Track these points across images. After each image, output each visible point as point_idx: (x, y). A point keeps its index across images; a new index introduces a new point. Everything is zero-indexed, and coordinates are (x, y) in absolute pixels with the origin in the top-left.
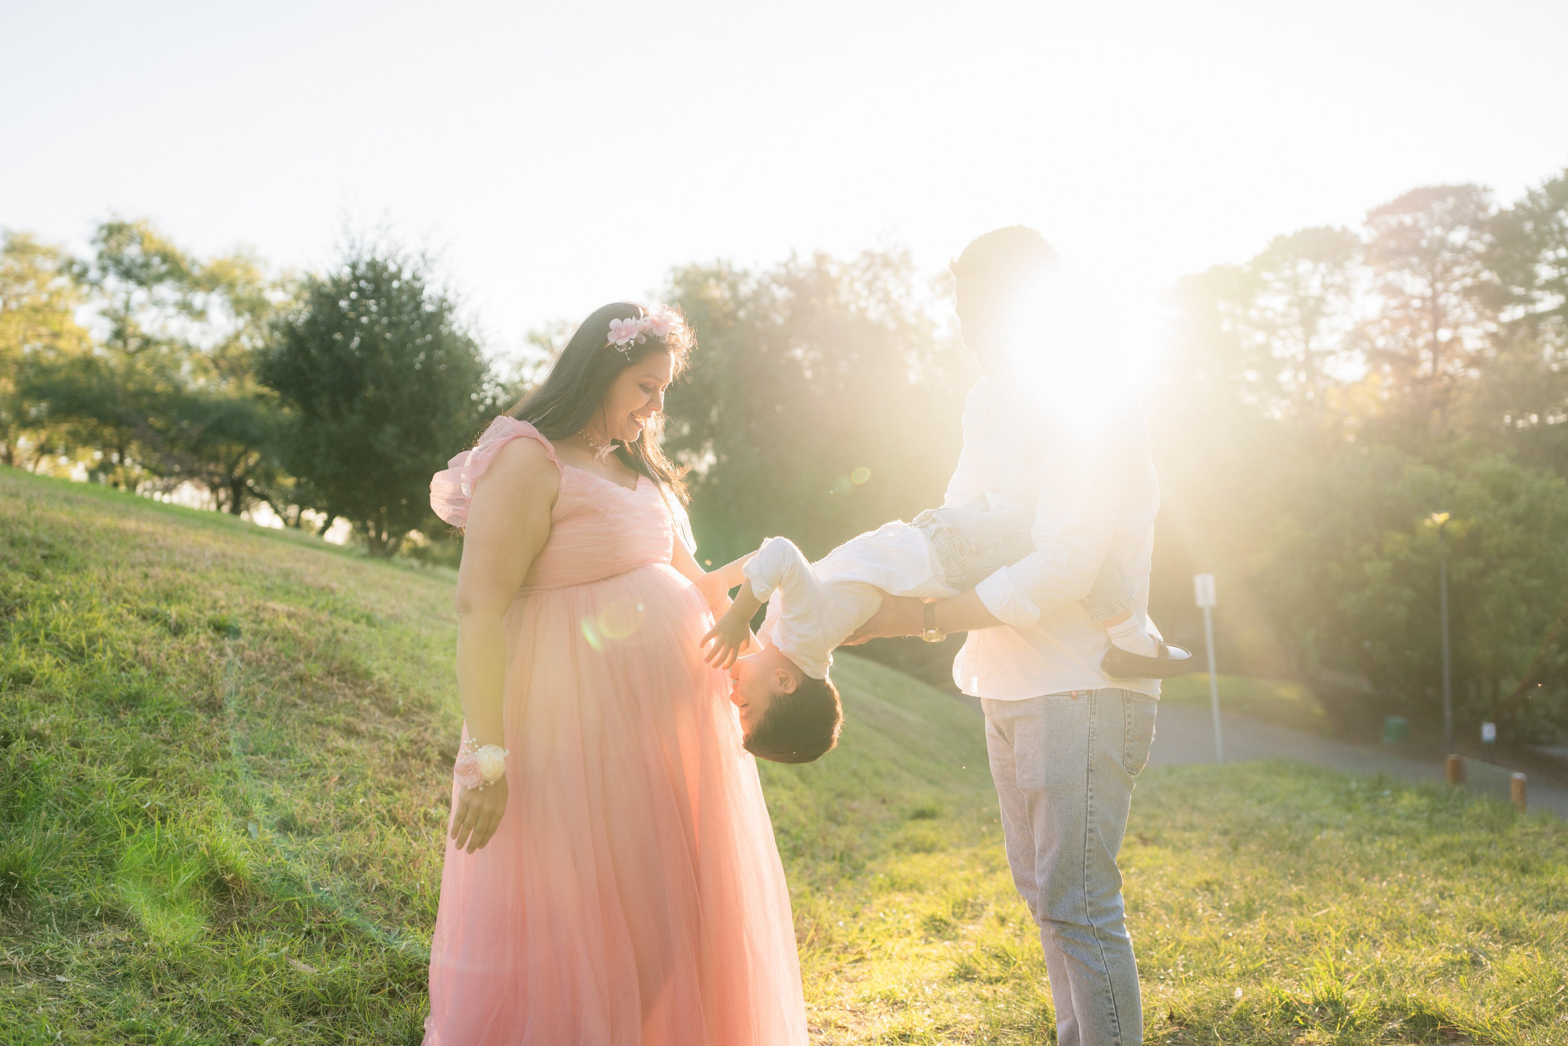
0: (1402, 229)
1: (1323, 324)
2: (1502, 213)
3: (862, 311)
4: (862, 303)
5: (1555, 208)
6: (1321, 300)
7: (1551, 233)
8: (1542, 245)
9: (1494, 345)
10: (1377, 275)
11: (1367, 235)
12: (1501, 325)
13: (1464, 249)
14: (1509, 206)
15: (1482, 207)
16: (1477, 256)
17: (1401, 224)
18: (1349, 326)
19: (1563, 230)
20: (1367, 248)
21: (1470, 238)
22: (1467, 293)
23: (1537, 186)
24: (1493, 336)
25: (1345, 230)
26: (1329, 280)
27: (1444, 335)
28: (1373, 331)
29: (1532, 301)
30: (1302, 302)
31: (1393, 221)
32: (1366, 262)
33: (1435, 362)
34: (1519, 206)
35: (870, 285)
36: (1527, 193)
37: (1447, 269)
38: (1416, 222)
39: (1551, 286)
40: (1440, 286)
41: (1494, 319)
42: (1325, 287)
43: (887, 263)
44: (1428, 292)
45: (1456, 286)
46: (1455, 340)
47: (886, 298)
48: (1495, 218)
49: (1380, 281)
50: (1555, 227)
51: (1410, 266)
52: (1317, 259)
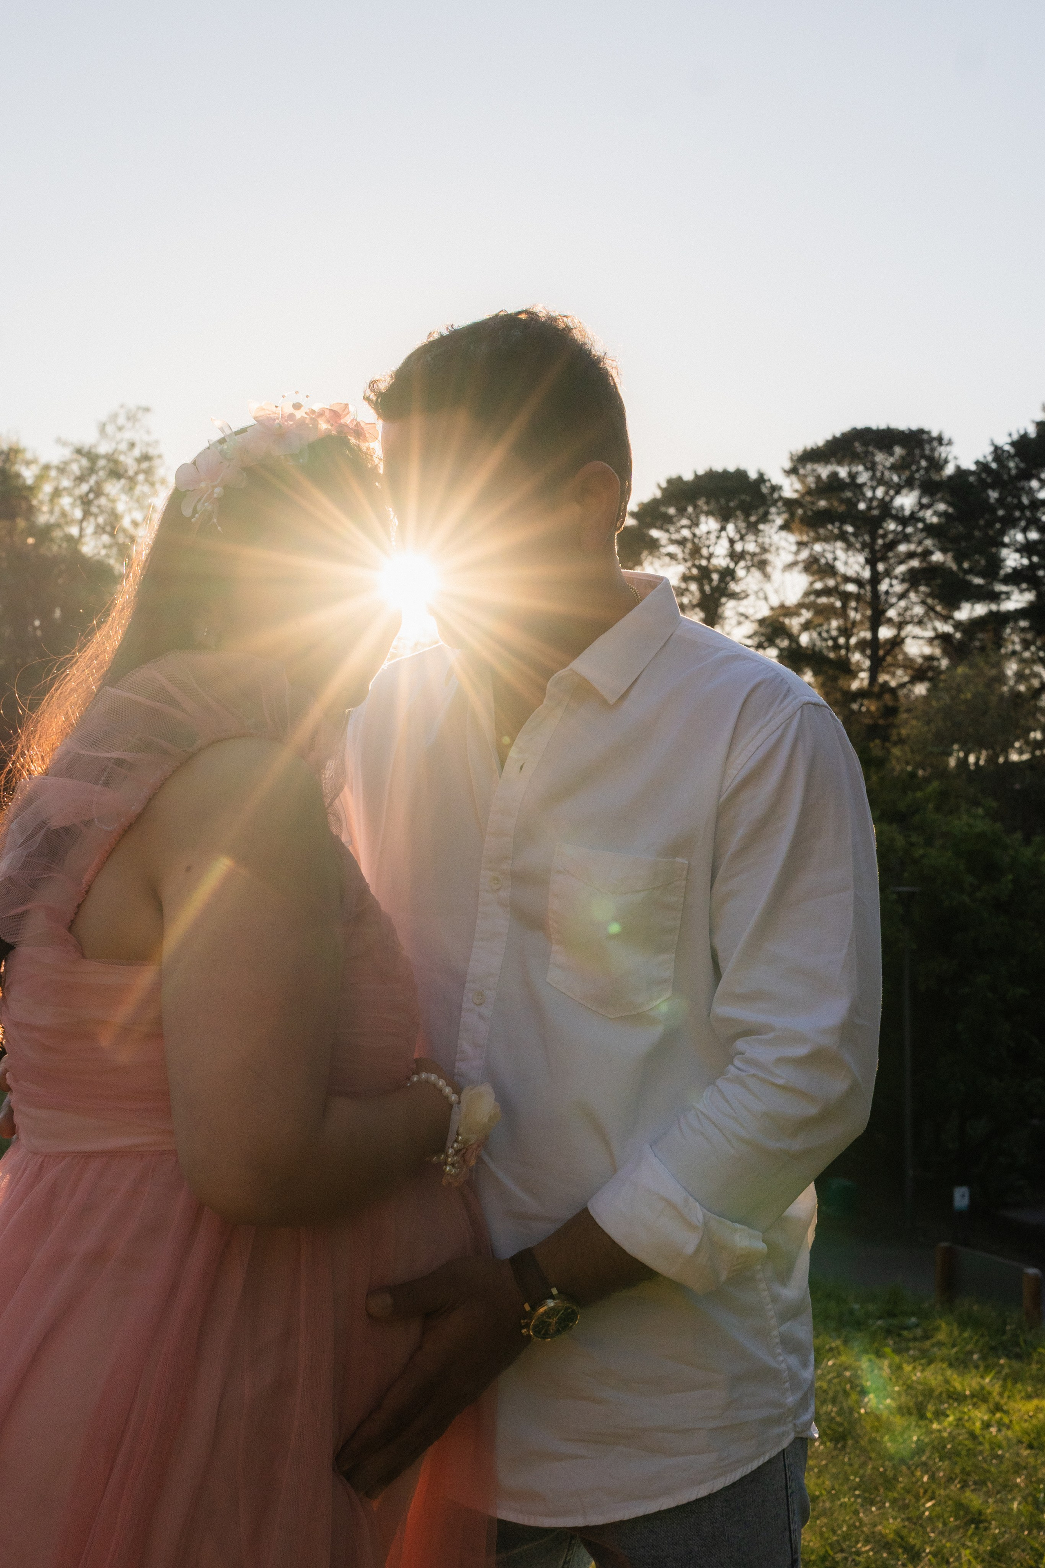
0: (833, 486)
1: (729, 608)
2: (961, 473)
3: (73, 542)
4: (74, 531)
5: (1027, 475)
6: (728, 574)
7: (1021, 507)
8: (1010, 523)
9: (945, 652)
10: (801, 544)
11: (790, 488)
12: (958, 625)
13: (913, 518)
14: (969, 464)
15: (937, 465)
16: (930, 530)
17: (834, 475)
18: (764, 612)
19: (1037, 504)
20: (790, 504)
21: (922, 507)
22: (913, 579)
23: (1004, 441)
24: (944, 639)
25: (761, 479)
26: (738, 547)
27: (885, 633)
28: (794, 623)
29: (995, 597)
30: (704, 574)
31: (824, 471)
32: (785, 527)
33: (874, 672)
34: (983, 466)
35: (85, 502)
36: (992, 449)
37: (892, 545)
38: (853, 476)
39: (1017, 577)
40: (881, 567)
41: (946, 618)
42: (736, 557)
43: (116, 472)
44: (867, 574)
45: (901, 569)
46: (897, 642)
47: (111, 526)
48: (950, 478)
49: (804, 554)
50: (1025, 501)
51: (842, 536)
52: (725, 517)
